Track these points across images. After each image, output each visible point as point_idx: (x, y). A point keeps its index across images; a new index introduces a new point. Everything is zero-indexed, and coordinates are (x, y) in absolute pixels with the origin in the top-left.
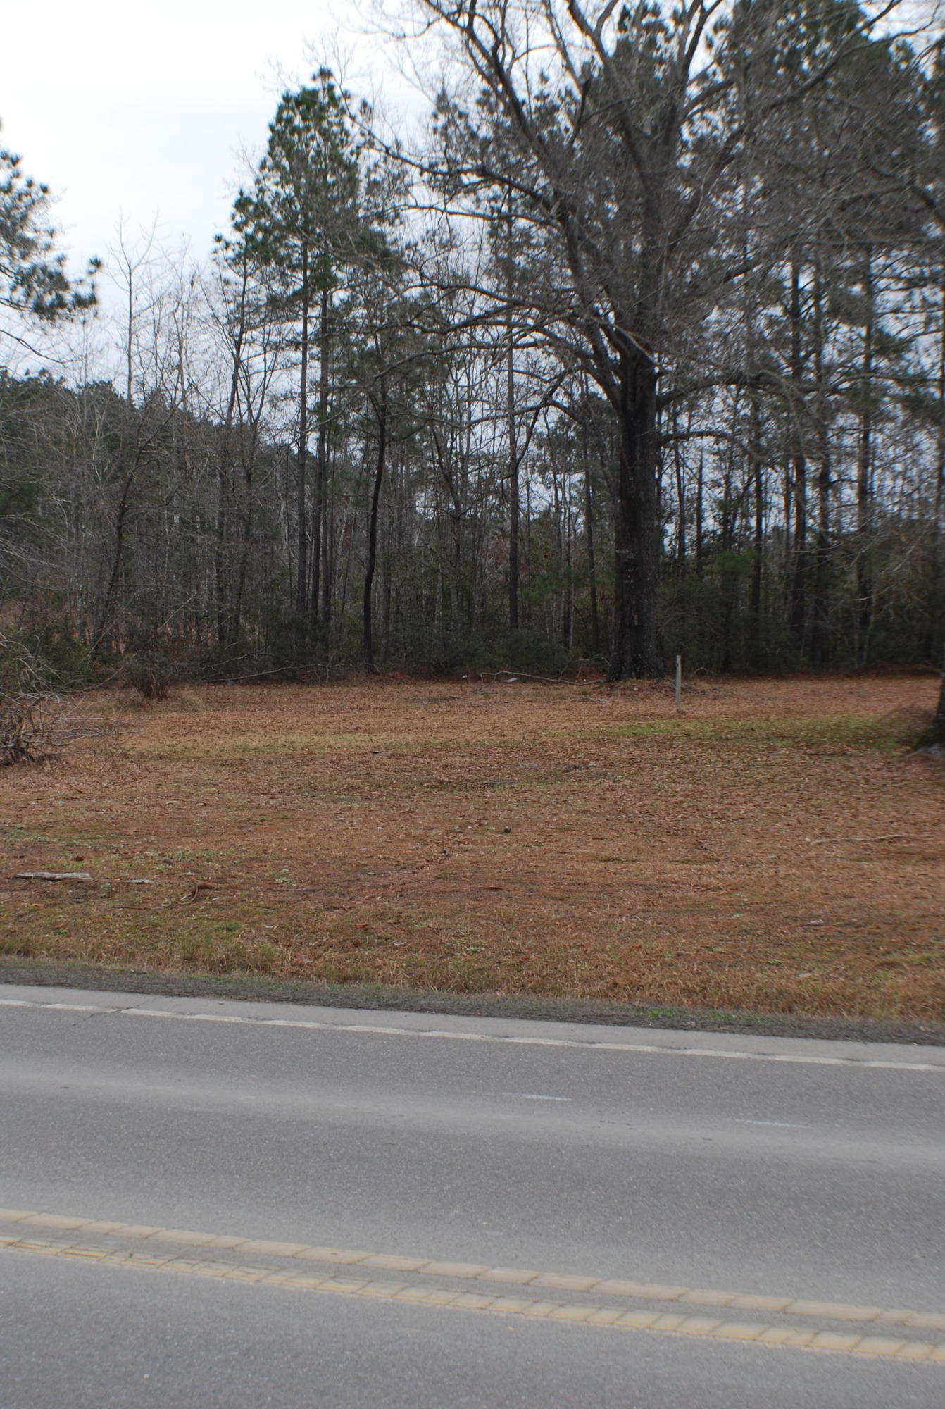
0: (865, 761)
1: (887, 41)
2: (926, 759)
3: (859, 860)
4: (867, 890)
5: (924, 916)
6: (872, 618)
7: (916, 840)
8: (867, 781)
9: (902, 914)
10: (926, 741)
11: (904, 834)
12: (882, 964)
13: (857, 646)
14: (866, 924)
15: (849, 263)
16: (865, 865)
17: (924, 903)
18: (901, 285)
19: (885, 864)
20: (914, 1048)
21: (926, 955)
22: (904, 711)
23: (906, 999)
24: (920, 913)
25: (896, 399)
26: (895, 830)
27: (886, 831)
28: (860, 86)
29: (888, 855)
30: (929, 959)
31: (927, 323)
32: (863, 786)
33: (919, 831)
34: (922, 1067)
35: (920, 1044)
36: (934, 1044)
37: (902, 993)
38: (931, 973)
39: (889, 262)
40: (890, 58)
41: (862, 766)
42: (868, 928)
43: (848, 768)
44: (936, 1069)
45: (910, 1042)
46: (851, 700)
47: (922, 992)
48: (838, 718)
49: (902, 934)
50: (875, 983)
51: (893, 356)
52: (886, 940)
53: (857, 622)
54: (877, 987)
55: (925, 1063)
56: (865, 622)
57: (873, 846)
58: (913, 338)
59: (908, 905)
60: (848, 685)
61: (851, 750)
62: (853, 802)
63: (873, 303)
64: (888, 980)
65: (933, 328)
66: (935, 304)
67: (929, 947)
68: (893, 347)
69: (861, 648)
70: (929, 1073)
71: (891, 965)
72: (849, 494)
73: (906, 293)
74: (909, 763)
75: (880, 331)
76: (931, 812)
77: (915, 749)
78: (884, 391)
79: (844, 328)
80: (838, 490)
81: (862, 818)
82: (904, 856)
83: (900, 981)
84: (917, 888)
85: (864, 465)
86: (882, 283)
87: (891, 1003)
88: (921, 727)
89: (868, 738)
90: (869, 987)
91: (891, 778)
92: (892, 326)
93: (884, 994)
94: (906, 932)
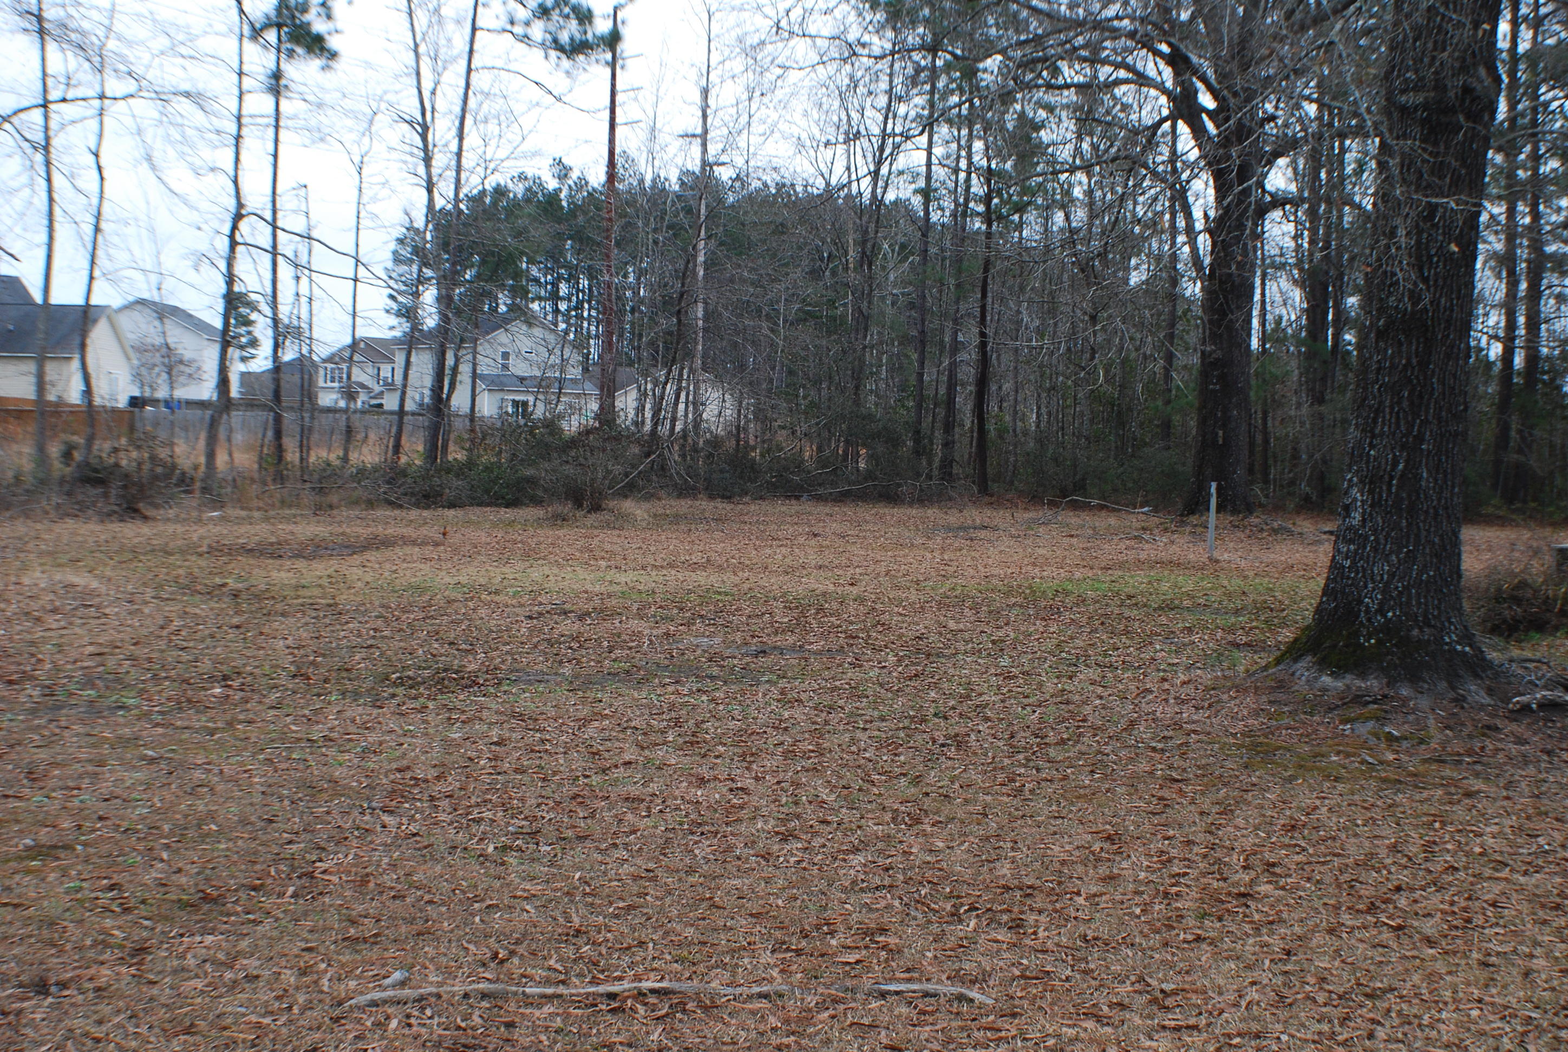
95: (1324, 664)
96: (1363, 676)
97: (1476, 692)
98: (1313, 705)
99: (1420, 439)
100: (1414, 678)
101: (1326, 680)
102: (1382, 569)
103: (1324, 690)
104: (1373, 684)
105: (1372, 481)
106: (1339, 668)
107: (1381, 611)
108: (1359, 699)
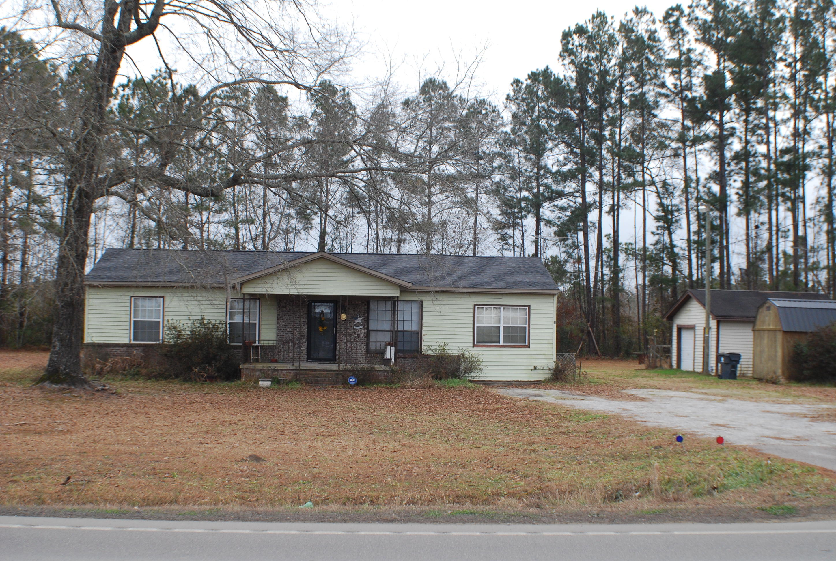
0: (14, 389)
1: (45, 62)
2: (42, 388)
3: (5, 434)
4: (7, 448)
5: (32, 459)
6: (25, 324)
7: (33, 425)
8: (14, 398)
9: (21, 458)
10: (42, 380)
11: (28, 422)
12: (11, 481)
13: (17, 337)
14: (5, 463)
15: (21, 161)
16: (8, 436)
17: (33, 453)
18: (46, 173)
19: (17, 435)
20: (15, 517)
21: (32, 476)
22: (35, 366)
23: (21, 497)
24: (30, 457)
25: (40, 224)
26: (24, 420)
27: (20, 420)
28: (31, 80)
29: (19, 431)
30: (33, 478)
31: (55, 191)
32: (11, 401)
33: (35, 420)
34: (17, 526)
35: (18, 516)
36: (24, 515)
37: (19, 494)
38: (33, 485)
39: (40, 161)
40: (46, 69)
41: (12, 391)
42: (6, 465)
43: (5, 392)
44: (23, 527)
45: (14, 515)
46: (12, 361)
47: (28, 494)
48: (5, 370)
49: (21, 467)
50: (7, 490)
51: (39, 204)
52: (13, 470)
53: (17, 325)
54: (7, 492)
55: (17, 524)
56: (21, 326)
57: (13, 427)
58: (49, 197)
59: (25, 454)
60: (12, 355)
61: (8, 384)
62: (6, 408)
63: (31, 180)
64: (13, 488)
65: (58, 192)
66: (61, 182)
67: (34, 473)
68: (39, 200)
69: (19, 338)
70: (19, 529)
71: (14, 482)
72: (17, 266)
73: (47, 176)
74: (34, 390)
75: (34, 193)
76: (42, 412)
77: (37, 383)
78: (34, 221)
79: (17, 190)
80: (11, 264)
81: (10, 415)
82: (27, 432)
83: (19, 489)
84: (30, 446)
85: (24, 253)
86: (37, 171)
87: (13, 499)
88: (42, 373)
89: (17, 379)
90: (4, 492)
91: (25, 397)
92: (38, 190)
93: (11, 495)
94: (23, 466)
95: (52, 382)
96: (62, 384)
97: (86, 386)
98: (53, 391)
99: (72, 330)
100: (74, 384)
101: (54, 386)
102: (64, 360)
103: (54, 388)
104: (65, 386)
105: (61, 340)
106: (56, 383)
107: (65, 370)
108: (64, 389)
